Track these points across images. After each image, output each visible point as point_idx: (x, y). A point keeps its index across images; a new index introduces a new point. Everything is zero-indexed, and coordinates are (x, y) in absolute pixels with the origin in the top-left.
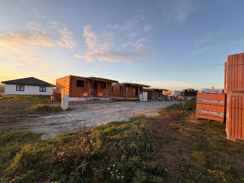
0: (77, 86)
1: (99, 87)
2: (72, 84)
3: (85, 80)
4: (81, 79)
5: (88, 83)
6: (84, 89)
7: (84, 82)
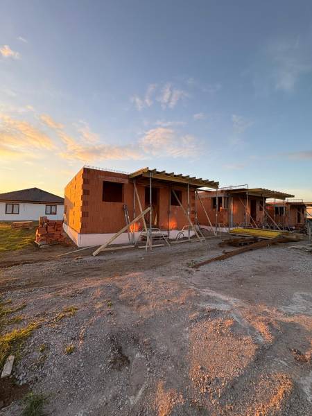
0: (105, 199)
1: (164, 200)
2: (88, 194)
3: (126, 181)
4: (114, 180)
5: (136, 189)
6: (123, 209)
7: (125, 187)
